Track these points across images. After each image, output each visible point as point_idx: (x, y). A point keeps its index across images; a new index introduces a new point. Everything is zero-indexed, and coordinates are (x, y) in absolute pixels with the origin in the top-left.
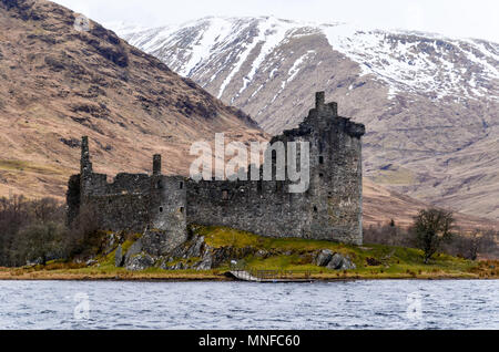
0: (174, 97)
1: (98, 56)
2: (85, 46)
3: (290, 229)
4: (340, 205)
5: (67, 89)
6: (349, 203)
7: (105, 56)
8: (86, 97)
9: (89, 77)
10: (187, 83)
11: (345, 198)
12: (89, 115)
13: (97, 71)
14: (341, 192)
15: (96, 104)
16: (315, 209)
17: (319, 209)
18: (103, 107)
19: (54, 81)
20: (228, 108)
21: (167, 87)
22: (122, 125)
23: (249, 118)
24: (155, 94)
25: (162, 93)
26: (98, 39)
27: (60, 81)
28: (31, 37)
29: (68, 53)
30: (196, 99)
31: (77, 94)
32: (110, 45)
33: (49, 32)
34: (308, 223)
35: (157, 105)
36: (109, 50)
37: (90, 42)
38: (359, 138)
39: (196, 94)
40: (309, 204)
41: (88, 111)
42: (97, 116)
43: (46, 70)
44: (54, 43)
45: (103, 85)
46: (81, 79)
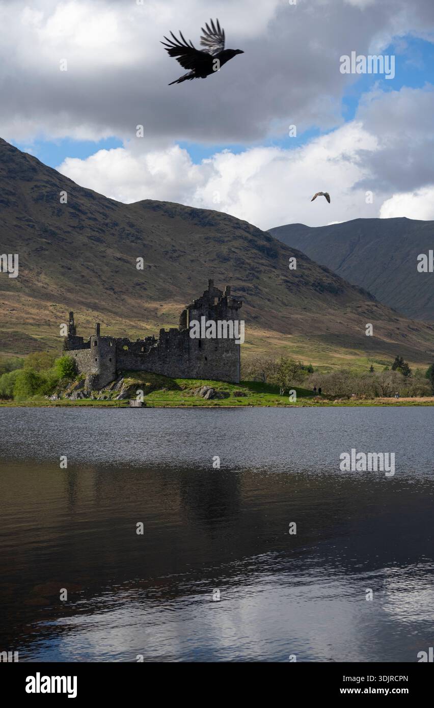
0: (312, 280)
1: (256, 251)
2: (246, 244)
3: (188, 373)
4: (224, 356)
5: (231, 275)
6: (230, 354)
7: (261, 251)
8: (245, 281)
9: (248, 266)
10: (322, 269)
11: (227, 351)
12: (244, 294)
13: (254, 262)
14: (224, 347)
15: (250, 285)
16: (206, 359)
17: (209, 359)
18: (257, 288)
19: (222, 269)
20: (353, 287)
21: (306, 272)
22: (269, 300)
23: (369, 294)
24: (297, 277)
25: (302, 276)
26: (256, 239)
27: (226, 270)
28: (206, 239)
29: (233, 249)
30: (327, 281)
31: (238, 279)
32: (265, 243)
33: (220, 235)
34: (201, 368)
35: (298, 285)
36: (263, 246)
37: (250, 241)
38: (237, 310)
39: (327, 277)
40: (202, 355)
41: (244, 291)
42: (251, 295)
43: (216, 262)
44: (223, 242)
45: (258, 272)
46: (241, 267)
